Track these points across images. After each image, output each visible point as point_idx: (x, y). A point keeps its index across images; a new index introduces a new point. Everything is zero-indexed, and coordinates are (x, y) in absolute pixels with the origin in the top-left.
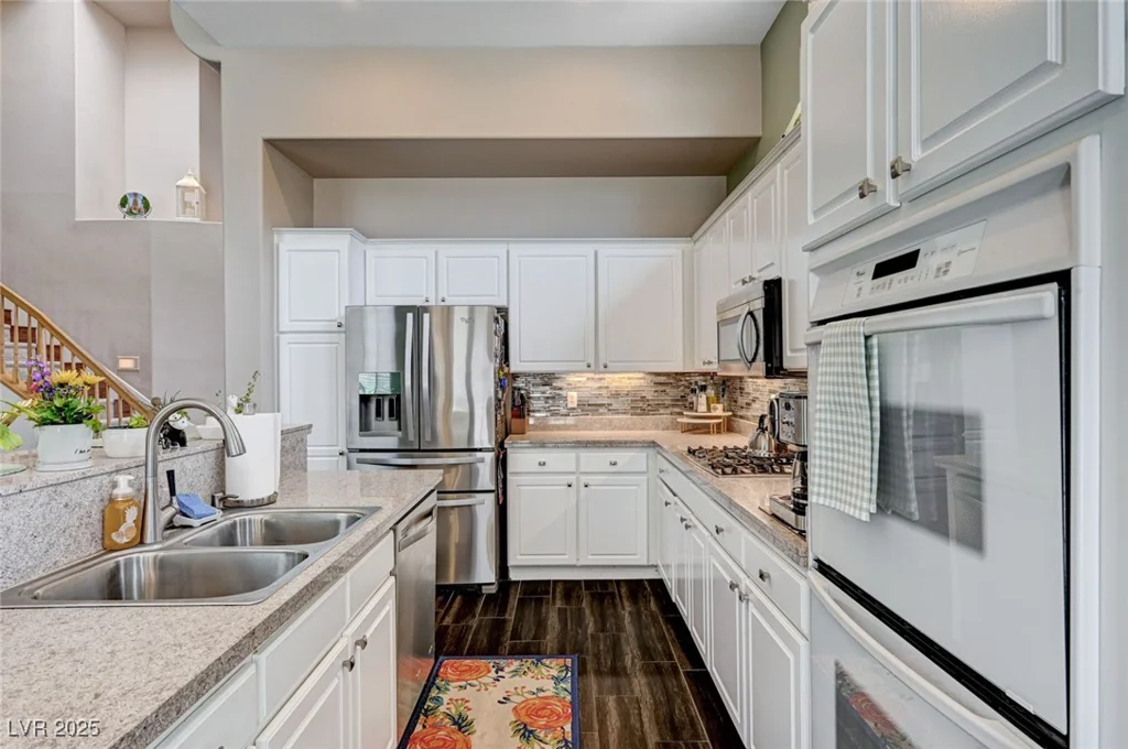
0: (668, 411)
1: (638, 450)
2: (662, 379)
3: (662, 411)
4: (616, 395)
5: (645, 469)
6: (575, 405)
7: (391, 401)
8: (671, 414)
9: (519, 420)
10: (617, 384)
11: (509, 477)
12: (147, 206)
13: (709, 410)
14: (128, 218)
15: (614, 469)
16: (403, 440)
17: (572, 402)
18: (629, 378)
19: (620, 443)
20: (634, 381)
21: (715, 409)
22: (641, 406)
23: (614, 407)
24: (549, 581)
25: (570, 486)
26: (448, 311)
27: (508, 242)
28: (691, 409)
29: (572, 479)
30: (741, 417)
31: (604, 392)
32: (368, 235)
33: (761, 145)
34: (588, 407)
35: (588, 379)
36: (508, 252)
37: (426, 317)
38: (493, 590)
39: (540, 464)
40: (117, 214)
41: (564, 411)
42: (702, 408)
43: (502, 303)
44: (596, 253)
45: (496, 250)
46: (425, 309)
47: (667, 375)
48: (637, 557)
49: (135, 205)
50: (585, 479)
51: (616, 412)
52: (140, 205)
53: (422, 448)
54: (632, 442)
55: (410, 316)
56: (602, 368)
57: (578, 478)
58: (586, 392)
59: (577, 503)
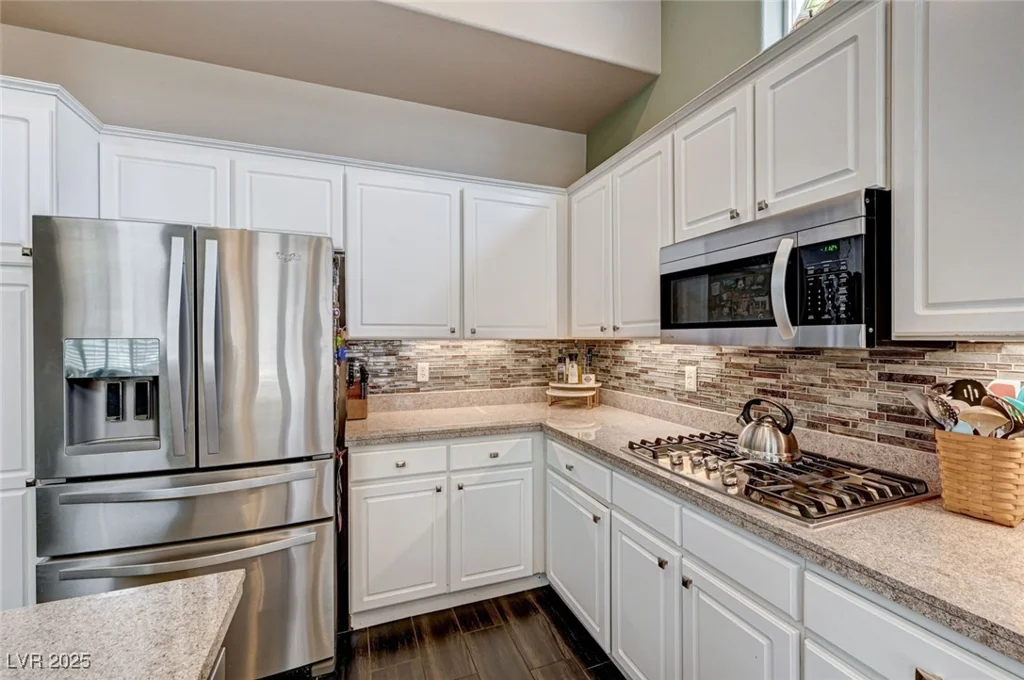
0: (530, 381)
1: (521, 435)
2: (524, 347)
3: (523, 382)
4: (474, 366)
5: (530, 459)
6: (426, 379)
7: (141, 388)
8: (533, 385)
9: (356, 402)
10: (474, 353)
11: (353, 489)
13: (580, 381)
15: (495, 461)
17: (423, 375)
18: (489, 347)
19: (503, 428)
20: (493, 349)
21: (588, 380)
22: (503, 378)
23: (473, 378)
24: (409, 618)
25: (439, 490)
26: (249, 240)
27: (345, 164)
28: (560, 380)
29: (441, 480)
30: (614, 388)
31: (461, 363)
33: (658, 82)
34: (443, 379)
35: (442, 347)
36: (345, 177)
37: (211, 247)
38: (330, 668)
39: (398, 466)
41: (414, 385)
42: (573, 380)
44: (462, 193)
45: (334, 172)
46: (214, 233)
47: (528, 342)
48: (522, 567)
50: (457, 479)
51: (474, 385)
53: (202, 465)
54: (516, 427)
55: (177, 242)
56: (468, 334)
57: (449, 479)
58: (440, 363)
59: (448, 512)
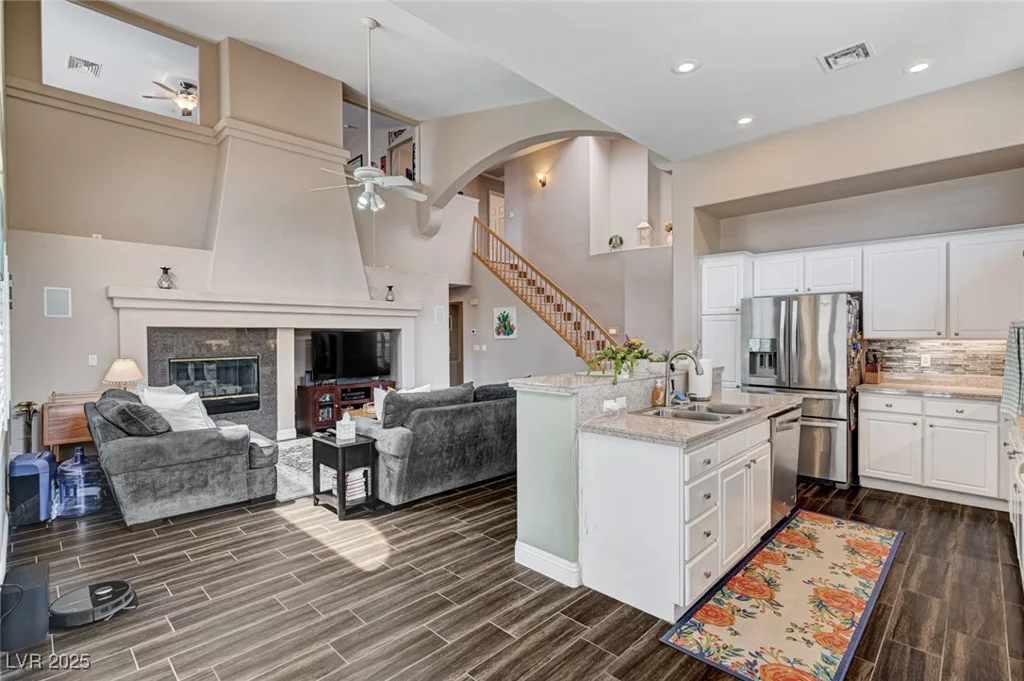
1: (987, 403)
4: (975, 357)
5: (995, 419)
6: (928, 365)
7: (770, 356)
9: (871, 374)
10: (975, 349)
11: (860, 414)
12: (621, 242)
14: (613, 250)
15: (961, 416)
16: (779, 380)
17: (926, 362)
18: (989, 344)
19: (968, 396)
23: (971, 367)
24: (895, 493)
25: (915, 424)
26: (815, 298)
27: (862, 245)
29: (918, 419)
31: (960, 355)
32: (756, 251)
34: (942, 366)
35: (943, 344)
36: (862, 252)
37: (795, 303)
38: (845, 487)
39: (887, 406)
40: (607, 249)
41: (918, 369)
43: (857, 288)
44: (948, 245)
45: (854, 251)
48: (987, 490)
49: (616, 242)
50: (930, 421)
52: (618, 241)
53: (792, 386)
54: (981, 396)
55: (783, 303)
56: (953, 335)
57: (923, 421)
58: (939, 355)
59: (923, 439)
